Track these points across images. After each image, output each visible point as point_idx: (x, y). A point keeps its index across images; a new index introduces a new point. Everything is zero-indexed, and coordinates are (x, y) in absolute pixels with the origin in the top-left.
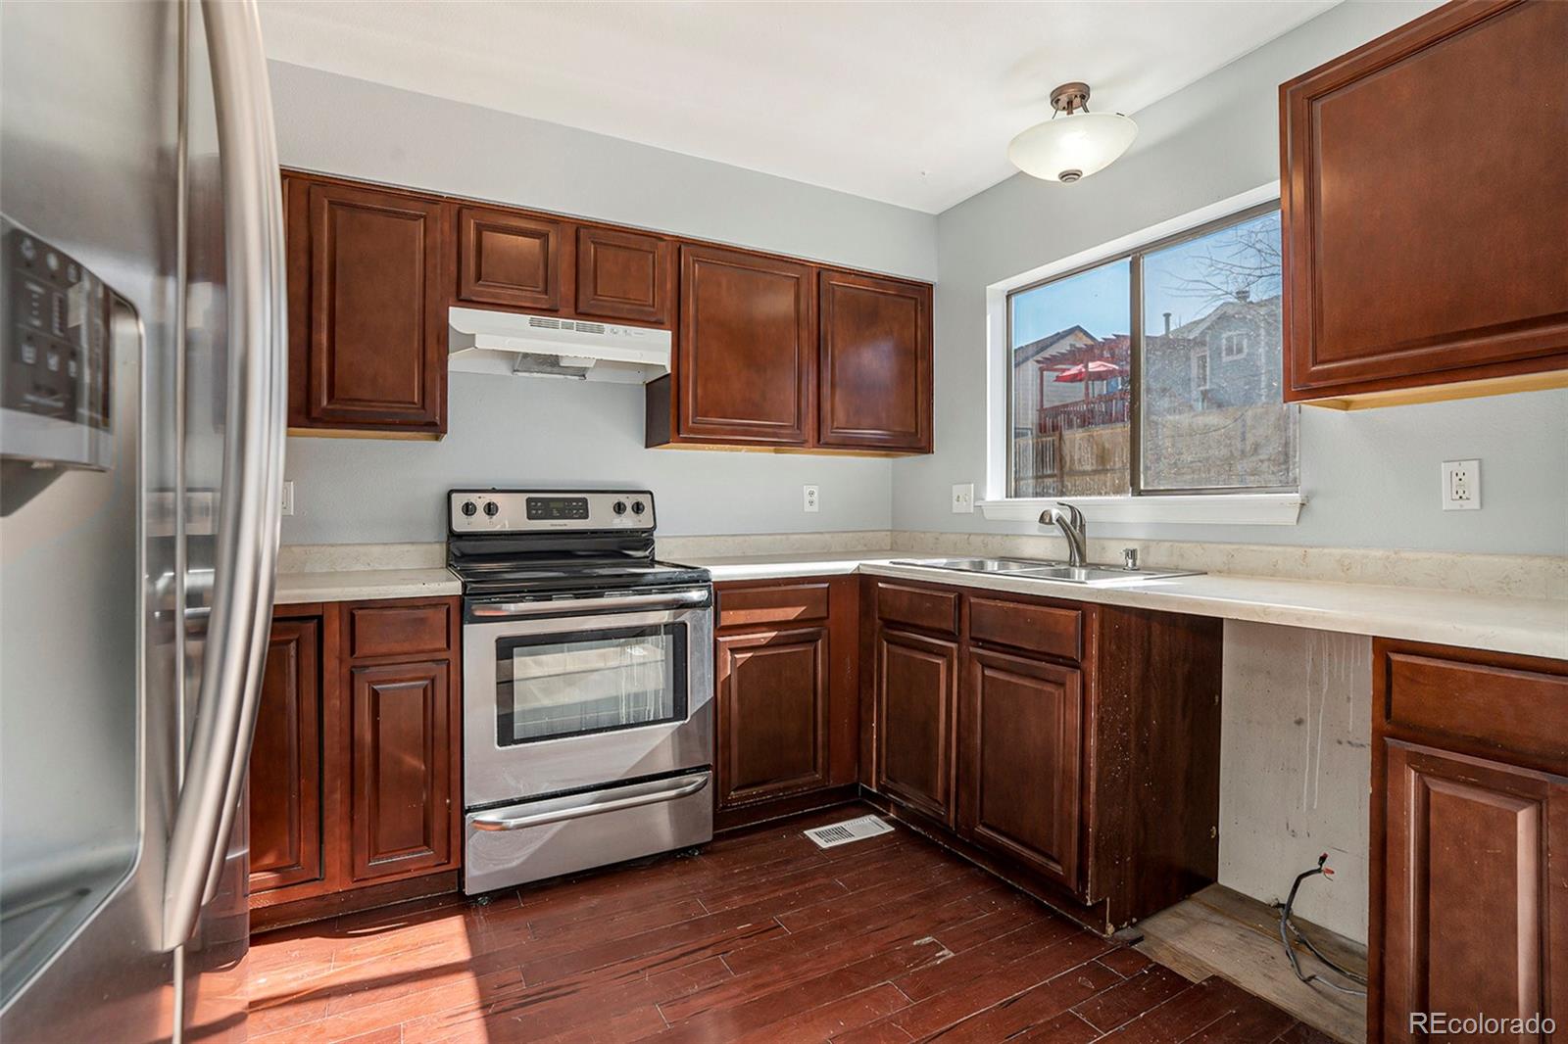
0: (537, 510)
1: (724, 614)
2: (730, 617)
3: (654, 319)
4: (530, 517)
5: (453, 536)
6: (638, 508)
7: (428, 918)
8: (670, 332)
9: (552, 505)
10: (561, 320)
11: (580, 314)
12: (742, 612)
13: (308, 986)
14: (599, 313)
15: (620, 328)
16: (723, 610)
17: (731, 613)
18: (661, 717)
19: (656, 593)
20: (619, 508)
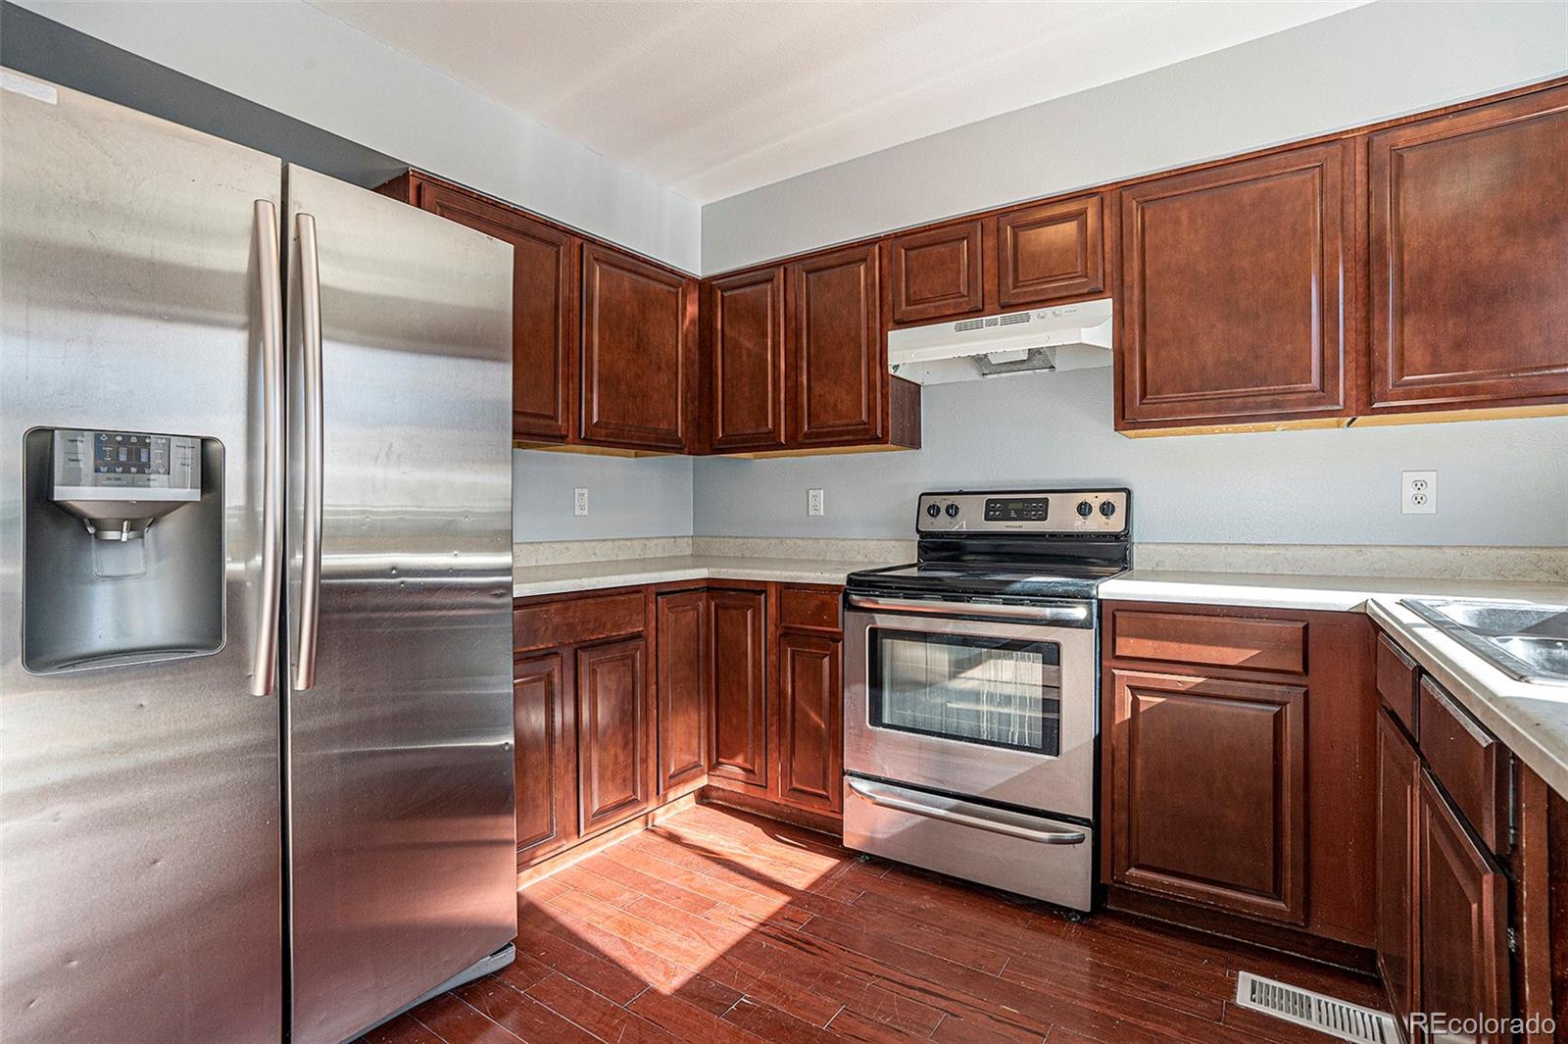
0: (995, 512)
1: (1120, 641)
2: (1127, 646)
3: (1086, 291)
4: (987, 518)
5: (923, 535)
6: (1107, 509)
7: (822, 851)
8: (1111, 300)
9: (1011, 506)
10: (984, 318)
11: (1006, 307)
12: (1150, 643)
13: (724, 853)
14: (1021, 301)
15: (1048, 311)
16: (1121, 636)
17: (1132, 641)
18: (1027, 744)
19: (1027, 605)
20: (1084, 510)
